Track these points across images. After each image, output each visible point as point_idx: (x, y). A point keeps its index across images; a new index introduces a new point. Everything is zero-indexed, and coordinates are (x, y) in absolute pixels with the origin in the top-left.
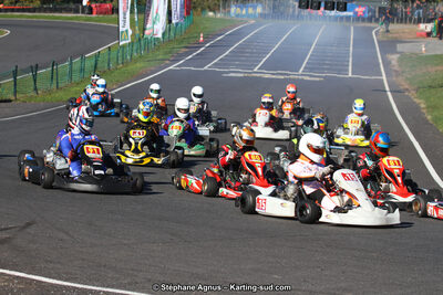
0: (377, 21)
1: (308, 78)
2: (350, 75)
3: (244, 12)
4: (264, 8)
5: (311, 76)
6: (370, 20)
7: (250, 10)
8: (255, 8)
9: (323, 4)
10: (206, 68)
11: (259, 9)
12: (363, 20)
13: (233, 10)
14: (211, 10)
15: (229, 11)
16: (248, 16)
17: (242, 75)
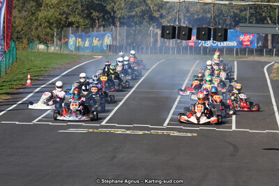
0: (270, 53)
1: (176, 134)
2: (234, 128)
3: (87, 44)
4: (114, 39)
5: (180, 130)
6: (260, 51)
7: (96, 42)
8: (102, 38)
9: (194, 32)
10: (35, 121)
11: (108, 40)
12: (251, 52)
13: (72, 41)
14: (40, 43)
15: (67, 43)
16: (92, 48)
17: (85, 131)
